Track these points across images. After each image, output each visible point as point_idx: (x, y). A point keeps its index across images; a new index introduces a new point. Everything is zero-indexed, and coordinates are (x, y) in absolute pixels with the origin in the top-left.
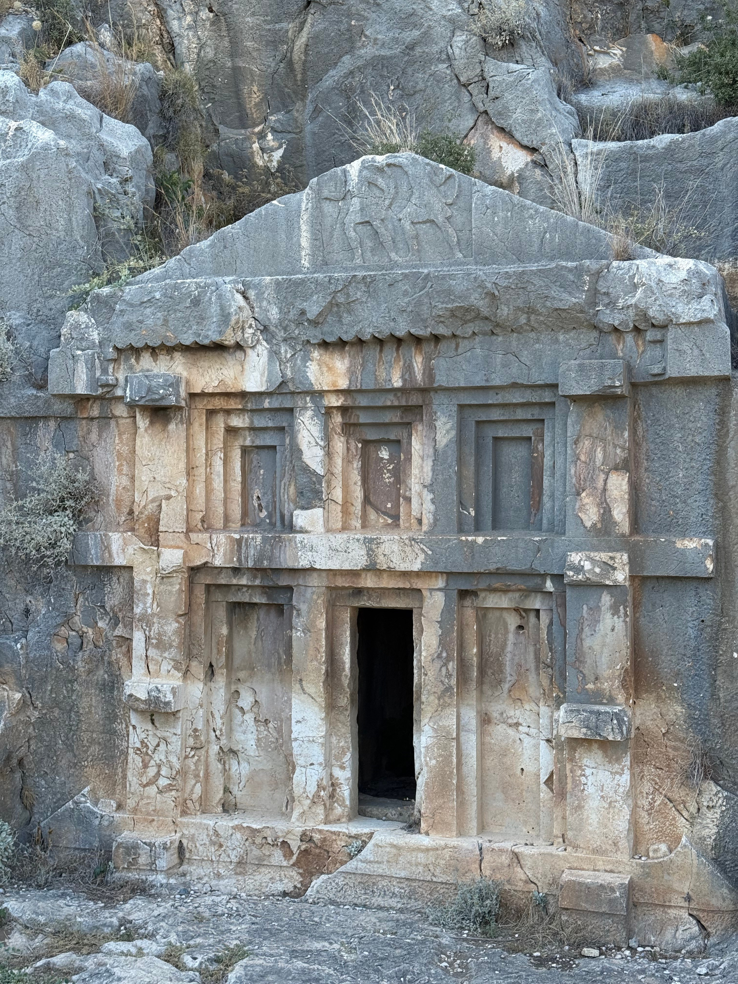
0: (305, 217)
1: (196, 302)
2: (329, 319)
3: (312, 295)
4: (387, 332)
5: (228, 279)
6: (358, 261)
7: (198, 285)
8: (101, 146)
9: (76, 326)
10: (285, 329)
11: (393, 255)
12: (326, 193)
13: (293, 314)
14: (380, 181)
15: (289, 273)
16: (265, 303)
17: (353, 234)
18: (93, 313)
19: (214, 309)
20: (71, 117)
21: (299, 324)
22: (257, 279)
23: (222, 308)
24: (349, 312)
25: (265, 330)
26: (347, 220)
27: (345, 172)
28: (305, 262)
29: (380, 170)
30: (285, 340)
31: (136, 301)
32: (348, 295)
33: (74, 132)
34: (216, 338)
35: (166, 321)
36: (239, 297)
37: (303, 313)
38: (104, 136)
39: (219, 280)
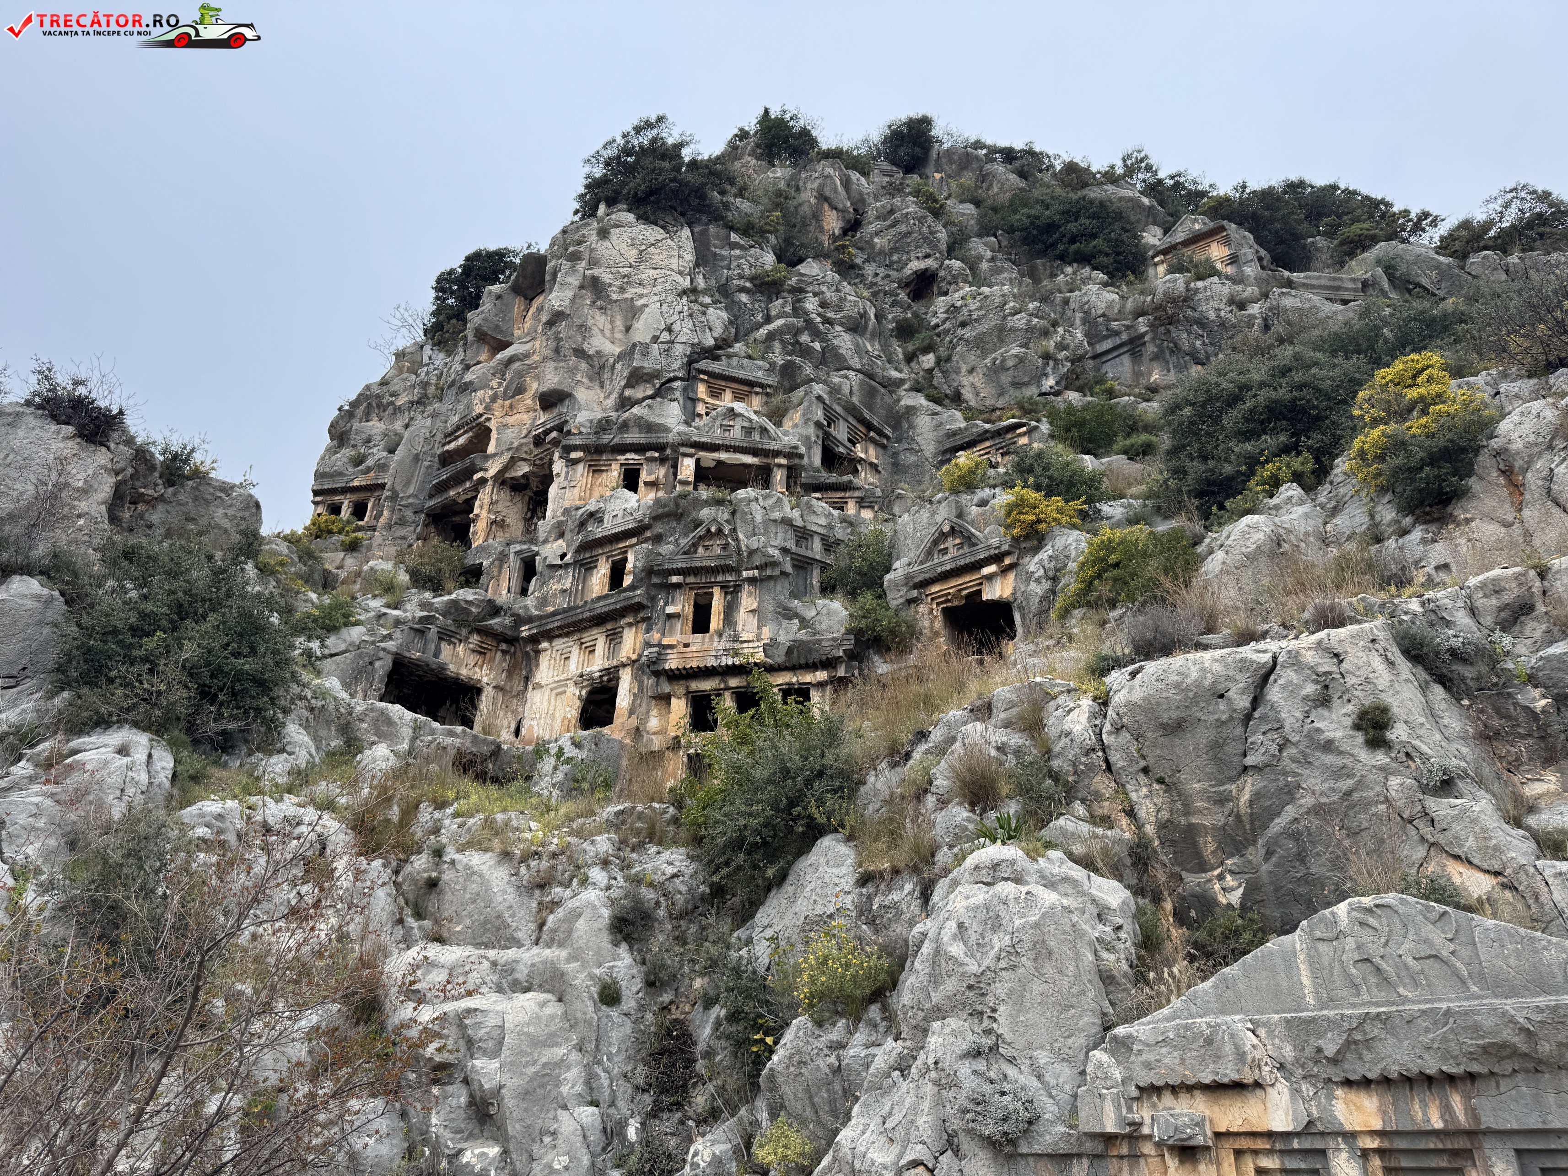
0: (1302, 957)
1: (1209, 1041)
2: (1349, 1056)
3: (1325, 1032)
4: (1416, 1070)
5: (1237, 1017)
6: (1366, 997)
7: (1208, 1025)
8: (1094, 901)
9: (1100, 1065)
10: (1303, 1066)
11: (1401, 990)
12: (1318, 934)
13: (1309, 1051)
14: (1371, 921)
15: (1295, 1011)
16: (1277, 1041)
17: (1354, 971)
18: (1113, 1053)
19: (1228, 1048)
20: (1066, 879)
21: (1316, 1062)
22: (1264, 1018)
23: (1237, 1047)
24: (1369, 1049)
25: (1282, 1067)
26: (1344, 958)
27: (1333, 914)
28: (1310, 1000)
29: (1369, 911)
30: (1304, 1078)
31: (1151, 1040)
32: (1365, 1033)
33: (1070, 891)
34: (1235, 1076)
35: (1183, 1061)
36: (1250, 1034)
37: (1319, 1050)
38: (1094, 892)
39: (1228, 1019)
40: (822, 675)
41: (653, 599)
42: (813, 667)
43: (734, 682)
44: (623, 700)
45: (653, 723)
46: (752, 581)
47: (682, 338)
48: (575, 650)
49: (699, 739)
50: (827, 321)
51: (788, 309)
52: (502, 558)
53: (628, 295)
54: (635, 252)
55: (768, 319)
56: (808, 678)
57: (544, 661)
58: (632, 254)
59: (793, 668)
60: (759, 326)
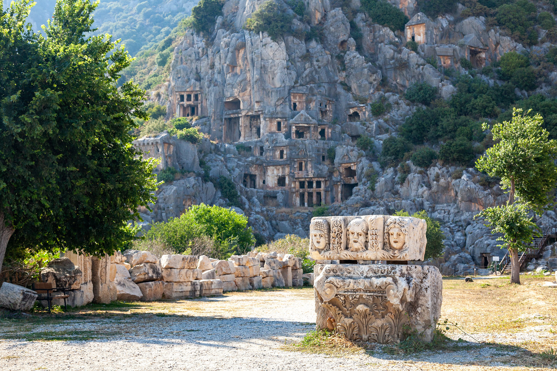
40: (323, 180)
41: (291, 163)
42: (322, 177)
43: (307, 179)
44: (287, 181)
45: (293, 186)
46: (310, 161)
47: (287, 85)
48: (275, 170)
49: (301, 190)
50: (319, 67)
51: (310, 66)
52: (256, 146)
53: (272, 70)
54: (272, 53)
55: (305, 69)
56: (321, 179)
57: (269, 171)
58: (271, 54)
59: (318, 177)
60: (303, 72)
